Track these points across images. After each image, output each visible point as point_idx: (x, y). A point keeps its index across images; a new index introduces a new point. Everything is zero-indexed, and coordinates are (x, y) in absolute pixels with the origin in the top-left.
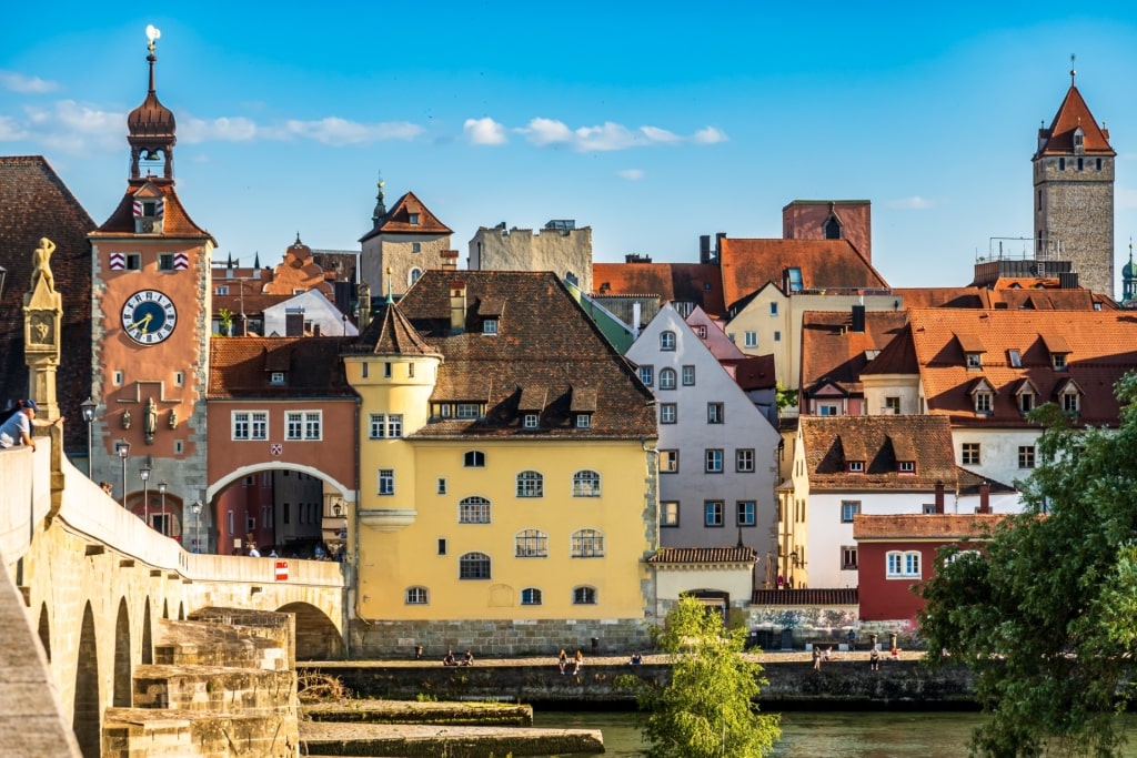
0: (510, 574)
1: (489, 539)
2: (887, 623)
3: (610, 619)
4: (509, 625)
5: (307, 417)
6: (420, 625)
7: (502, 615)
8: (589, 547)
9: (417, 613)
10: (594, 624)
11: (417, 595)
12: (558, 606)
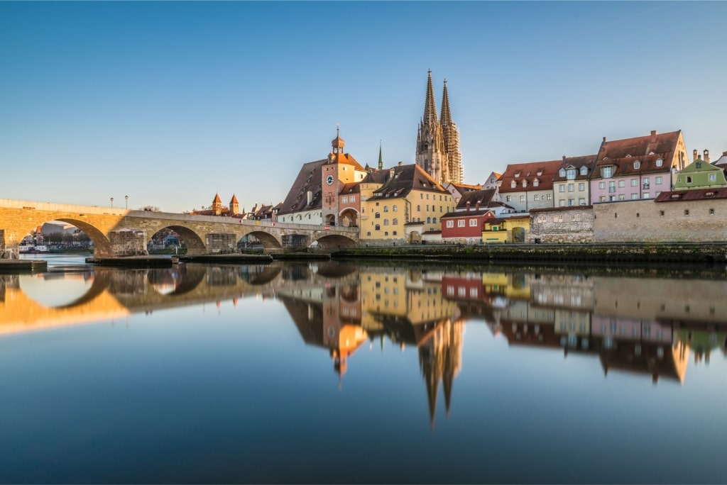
0: (383, 228)
1: (380, 222)
2: (459, 238)
3: (399, 238)
4: (382, 240)
5: (353, 198)
6: (369, 240)
7: (382, 238)
8: (395, 222)
9: (369, 238)
10: (396, 239)
11: (369, 234)
12: (391, 236)
